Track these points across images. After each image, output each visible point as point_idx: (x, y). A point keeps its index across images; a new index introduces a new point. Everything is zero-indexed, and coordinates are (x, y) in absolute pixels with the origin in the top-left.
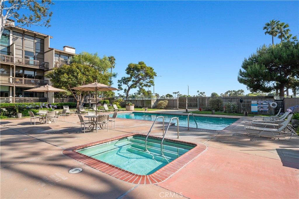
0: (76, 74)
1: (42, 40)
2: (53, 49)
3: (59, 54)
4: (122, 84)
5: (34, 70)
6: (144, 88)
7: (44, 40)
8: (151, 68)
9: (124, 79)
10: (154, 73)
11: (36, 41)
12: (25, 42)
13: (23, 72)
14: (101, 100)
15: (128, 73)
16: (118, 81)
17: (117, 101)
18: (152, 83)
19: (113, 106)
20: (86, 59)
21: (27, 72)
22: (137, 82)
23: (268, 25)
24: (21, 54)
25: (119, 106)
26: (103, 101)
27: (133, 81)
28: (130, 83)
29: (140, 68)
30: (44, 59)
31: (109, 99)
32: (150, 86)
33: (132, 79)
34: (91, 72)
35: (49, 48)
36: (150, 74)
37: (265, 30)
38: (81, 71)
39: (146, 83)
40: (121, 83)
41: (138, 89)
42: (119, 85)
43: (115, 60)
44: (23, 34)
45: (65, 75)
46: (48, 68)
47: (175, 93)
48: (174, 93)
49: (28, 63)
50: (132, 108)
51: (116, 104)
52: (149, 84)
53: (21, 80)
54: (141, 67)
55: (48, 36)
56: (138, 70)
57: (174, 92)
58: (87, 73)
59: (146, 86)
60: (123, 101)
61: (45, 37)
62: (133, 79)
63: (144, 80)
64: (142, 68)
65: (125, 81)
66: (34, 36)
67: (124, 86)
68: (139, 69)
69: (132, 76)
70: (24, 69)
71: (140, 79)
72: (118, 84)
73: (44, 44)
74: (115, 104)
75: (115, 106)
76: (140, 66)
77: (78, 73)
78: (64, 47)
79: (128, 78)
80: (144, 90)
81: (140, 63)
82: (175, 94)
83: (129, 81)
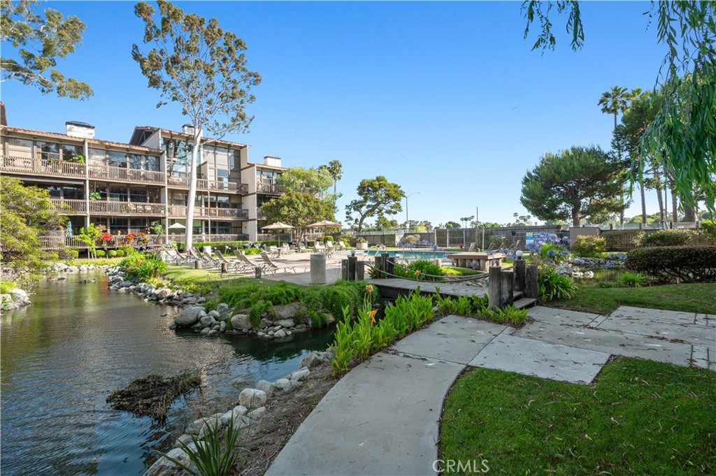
0: (296, 206)
1: (237, 152)
2: (254, 165)
3: (262, 170)
4: (352, 210)
5: (230, 196)
6: (386, 215)
7: (240, 151)
8: (395, 186)
9: (355, 204)
10: (401, 191)
11: (230, 154)
12: (217, 156)
13: (217, 198)
14: (321, 236)
15: (360, 194)
16: (346, 206)
17: (345, 237)
18: (398, 207)
19: (339, 244)
20: (299, 177)
21: (220, 198)
22: (374, 207)
23: (607, 95)
24: (214, 174)
25: (346, 243)
26: (324, 237)
27: (368, 206)
28: (364, 209)
29: (378, 187)
30: (240, 179)
31: (333, 235)
32: (395, 213)
33: (367, 204)
34: (312, 202)
35: (248, 164)
36: (394, 194)
37: (602, 106)
38: (300, 201)
39: (390, 208)
40: (350, 209)
41: (376, 217)
42: (347, 213)
43: (340, 166)
44: (215, 146)
45: (286, 208)
46: (248, 192)
47: (466, 219)
48: (462, 219)
49: (221, 187)
50: (365, 246)
51: (344, 242)
52: (393, 210)
53: (215, 211)
54: (379, 185)
55: (246, 146)
56: (375, 190)
57: (464, 217)
58: (308, 204)
59: (389, 212)
60: (354, 237)
61: (241, 147)
62: (369, 203)
63: (385, 204)
64: (380, 187)
65: (357, 206)
66: (228, 147)
67: (355, 215)
68: (376, 188)
69: (366, 199)
70: (217, 195)
71: (379, 203)
72: (346, 210)
73: (239, 157)
74: (342, 240)
75: (342, 243)
76: (377, 183)
77: (298, 205)
78: (266, 157)
79: (360, 202)
80: (385, 219)
81: (378, 179)
82: (464, 221)
83: (361, 206)
